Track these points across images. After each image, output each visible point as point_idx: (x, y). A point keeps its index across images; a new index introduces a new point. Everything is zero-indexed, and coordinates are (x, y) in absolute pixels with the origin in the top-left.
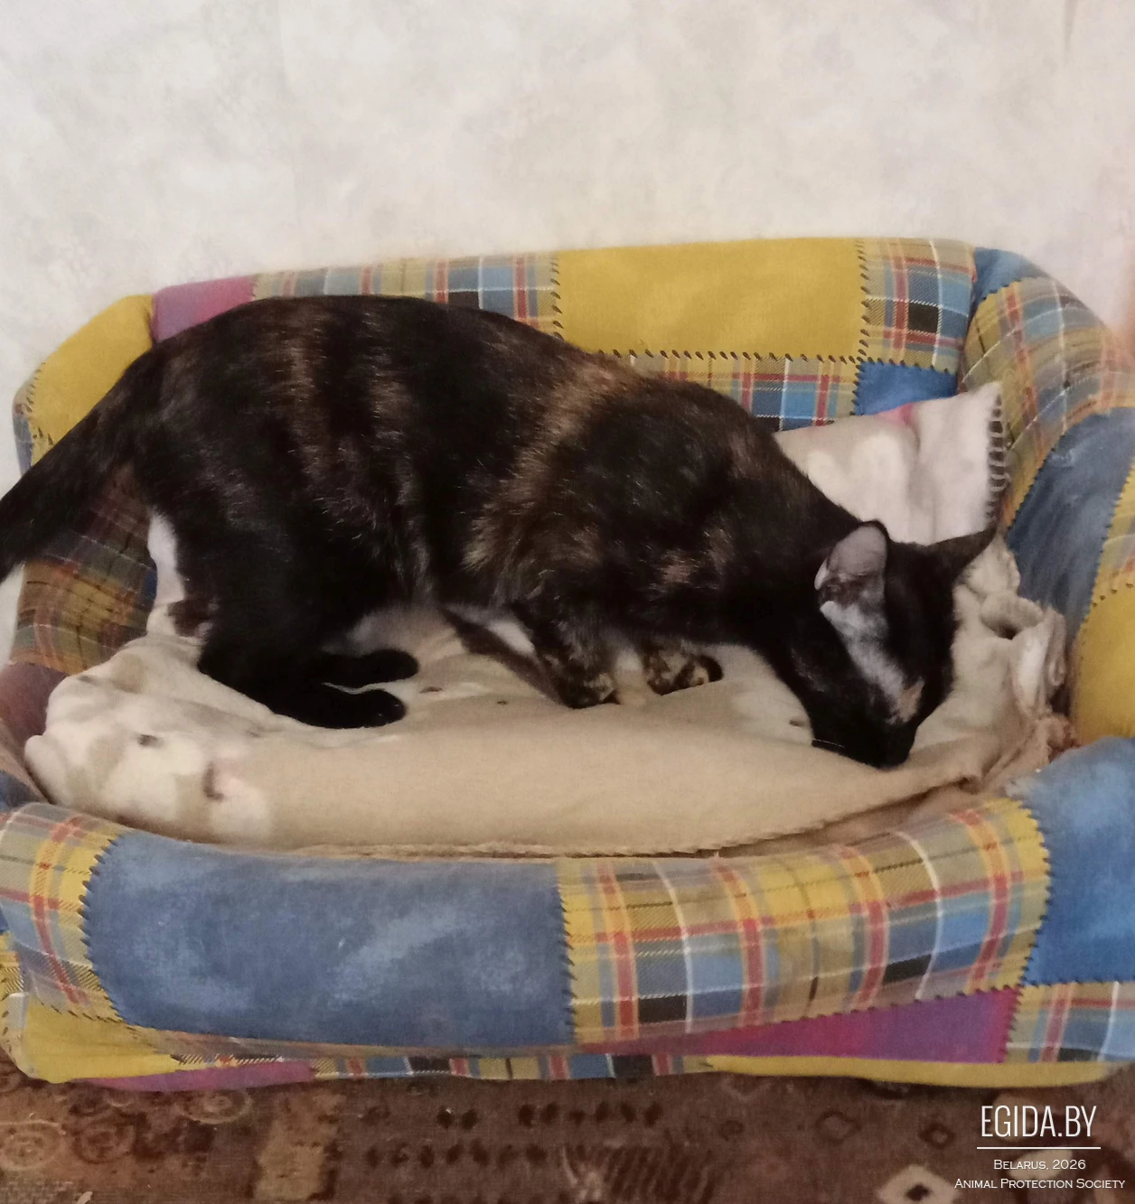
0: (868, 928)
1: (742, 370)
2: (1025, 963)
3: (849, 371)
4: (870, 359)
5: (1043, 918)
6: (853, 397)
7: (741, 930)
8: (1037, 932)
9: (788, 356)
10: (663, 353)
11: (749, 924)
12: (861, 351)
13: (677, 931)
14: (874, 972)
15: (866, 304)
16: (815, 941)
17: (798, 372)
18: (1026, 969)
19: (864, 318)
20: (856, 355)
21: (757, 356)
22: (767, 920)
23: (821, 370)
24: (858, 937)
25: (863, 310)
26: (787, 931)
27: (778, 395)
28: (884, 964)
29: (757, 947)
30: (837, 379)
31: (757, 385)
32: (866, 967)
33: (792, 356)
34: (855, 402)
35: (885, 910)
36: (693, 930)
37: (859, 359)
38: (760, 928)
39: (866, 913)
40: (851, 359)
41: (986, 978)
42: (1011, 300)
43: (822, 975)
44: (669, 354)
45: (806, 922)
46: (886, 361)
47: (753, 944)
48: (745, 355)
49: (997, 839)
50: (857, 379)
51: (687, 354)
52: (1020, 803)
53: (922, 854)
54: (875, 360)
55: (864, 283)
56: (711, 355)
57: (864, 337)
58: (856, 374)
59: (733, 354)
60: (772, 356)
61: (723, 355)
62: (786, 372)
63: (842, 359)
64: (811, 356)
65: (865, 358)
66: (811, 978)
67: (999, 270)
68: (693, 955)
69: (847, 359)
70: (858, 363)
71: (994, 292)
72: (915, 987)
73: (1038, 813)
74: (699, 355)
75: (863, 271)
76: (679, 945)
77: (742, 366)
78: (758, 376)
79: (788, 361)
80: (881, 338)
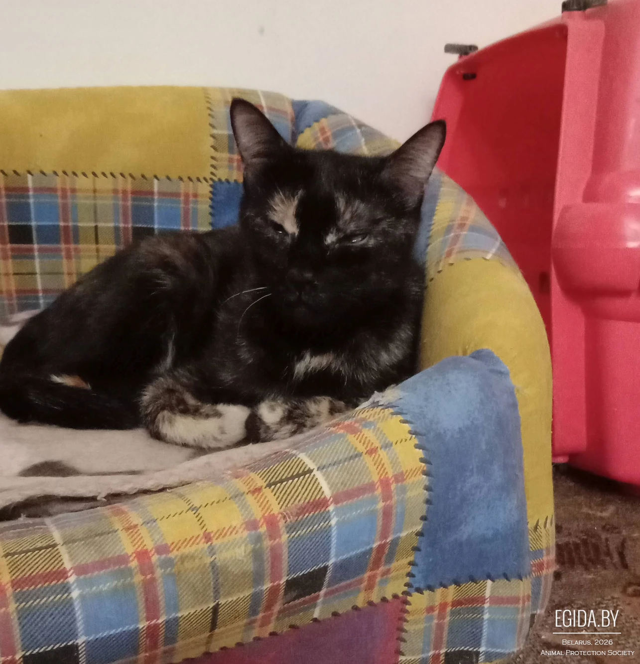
0: (267, 543)
1: (120, 187)
2: (409, 569)
3: (205, 189)
4: (220, 180)
5: (424, 518)
6: (210, 210)
7: (134, 564)
8: (420, 534)
9: (156, 177)
10: (55, 173)
11: (143, 555)
12: (212, 173)
13: (62, 574)
14: (274, 591)
15: (213, 136)
16: (213, 565)
17: (165, 189)
18: (410, 575)
19: (212, 147)
20: (208, 176)
21: (131, 175)
22: (162, 549)
23: (182, 188)
24: (257, 555)
25: (211, 141)
26: (183, 559)
27: (151, 208)
28: (283, 581)
29: (153, 580)
30: (196, 195)
31: (134, 200)
32: (267, 586)
33: (159, 177)
34: (211, 214)
35: (282, 524)
36: (81, 570)
37: (211, 179)
38: (155, 558)
39: (263, 529)
40: (205, 179)
41: (376, 589)
42: (323, 130)
43: (222, 601)
44: (60, 173)
45: (203, 546)
46: (232, 181)
47: (149, 577)
48: (122, 175)
49: (377, 444)
50: (211, 195)
51: (75, 174)
52: (391, 410)
53: (311, 465)
54: (223, 179)
55: (211, 120)
56: (94, 174)
57: (214, 162)
58: (211, 192)
59: (112, 174)
60: (143, 176)
61: (104, 174)
62: (156, 189)
63: (198, 180)
64: (174, 177)
65: (216, 179)
66: (212, 605)
67: (309, 112)
68: (82, 597)
69: (202, 179)
70: (211, 182)
71: (310, 126)
72: (313, 604)
73: (408, 418)
74: (84, 174)
75: (209, 112)
76: (66, 589)
77: (121, 184)
78: (134, 193)
79: (156, 181)
80: (226, 163)
